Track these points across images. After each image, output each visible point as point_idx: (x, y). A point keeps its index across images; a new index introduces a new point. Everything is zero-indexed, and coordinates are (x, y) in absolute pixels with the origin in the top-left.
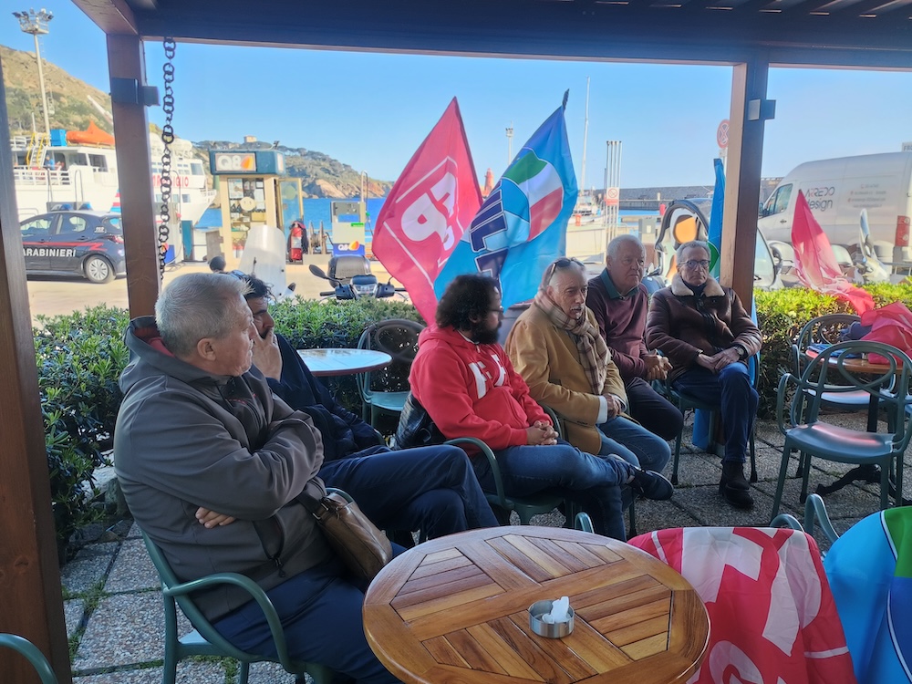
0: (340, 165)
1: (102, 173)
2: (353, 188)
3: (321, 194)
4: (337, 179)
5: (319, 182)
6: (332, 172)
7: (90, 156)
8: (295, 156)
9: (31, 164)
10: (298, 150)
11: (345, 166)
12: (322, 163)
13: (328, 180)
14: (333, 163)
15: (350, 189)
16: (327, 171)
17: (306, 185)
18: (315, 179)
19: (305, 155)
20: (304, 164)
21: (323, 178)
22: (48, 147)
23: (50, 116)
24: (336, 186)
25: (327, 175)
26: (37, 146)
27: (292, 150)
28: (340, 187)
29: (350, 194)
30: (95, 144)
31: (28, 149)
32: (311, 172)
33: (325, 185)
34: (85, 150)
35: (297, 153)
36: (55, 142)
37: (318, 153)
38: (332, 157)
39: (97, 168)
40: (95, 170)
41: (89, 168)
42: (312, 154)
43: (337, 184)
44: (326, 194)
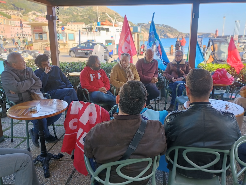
0: (173, 29)
1: (108, 32)
2: (176, 35)
3: (168, 37)
4: (172, 33)
5: (167, 34)
6: (171, 31)
7: (106, 28)
8: (162, 27)
9: (93, 30)
10: (162, 25)
11: (175, 29)
12: (169, 29)
13: (170, 33)
14: (171, 28)
15: (176, 36)
16: (170, 31)
17: (164, 34)
18: (166, 33)
19: (164, 26)
20: (163, 29)
21: (168, 33)
22: (97, 26)
23: (99, 18)
24: (172, 35)
25: (170, 32)
26: (94, 26)
27: (161, 25)
28: (173, 35)
29: (176, 37)
30: (107, 25)
31: (92, 27)
32: (165, 31)
33: (169, 35)
34: (104, 27)
35: (162, 26)
36: (98, 25)
37: (168, 26)
38: (171, 27)
39: (107, 31)
40: (106, 32)
41: (105, 31)
42: (166, 26)
43: (172, 34)
44: (169, 37)
